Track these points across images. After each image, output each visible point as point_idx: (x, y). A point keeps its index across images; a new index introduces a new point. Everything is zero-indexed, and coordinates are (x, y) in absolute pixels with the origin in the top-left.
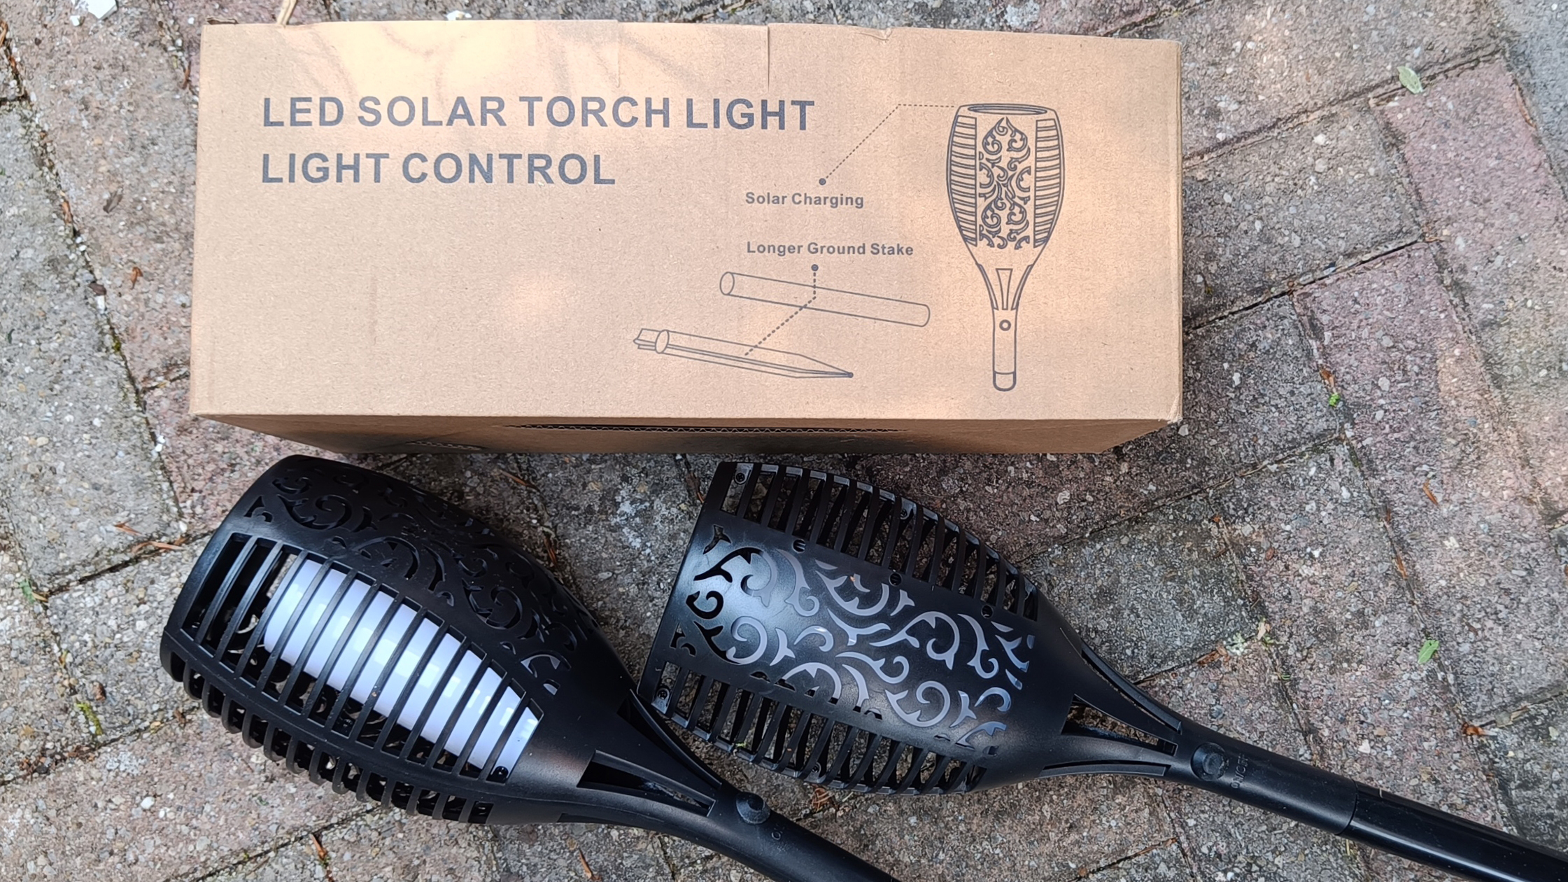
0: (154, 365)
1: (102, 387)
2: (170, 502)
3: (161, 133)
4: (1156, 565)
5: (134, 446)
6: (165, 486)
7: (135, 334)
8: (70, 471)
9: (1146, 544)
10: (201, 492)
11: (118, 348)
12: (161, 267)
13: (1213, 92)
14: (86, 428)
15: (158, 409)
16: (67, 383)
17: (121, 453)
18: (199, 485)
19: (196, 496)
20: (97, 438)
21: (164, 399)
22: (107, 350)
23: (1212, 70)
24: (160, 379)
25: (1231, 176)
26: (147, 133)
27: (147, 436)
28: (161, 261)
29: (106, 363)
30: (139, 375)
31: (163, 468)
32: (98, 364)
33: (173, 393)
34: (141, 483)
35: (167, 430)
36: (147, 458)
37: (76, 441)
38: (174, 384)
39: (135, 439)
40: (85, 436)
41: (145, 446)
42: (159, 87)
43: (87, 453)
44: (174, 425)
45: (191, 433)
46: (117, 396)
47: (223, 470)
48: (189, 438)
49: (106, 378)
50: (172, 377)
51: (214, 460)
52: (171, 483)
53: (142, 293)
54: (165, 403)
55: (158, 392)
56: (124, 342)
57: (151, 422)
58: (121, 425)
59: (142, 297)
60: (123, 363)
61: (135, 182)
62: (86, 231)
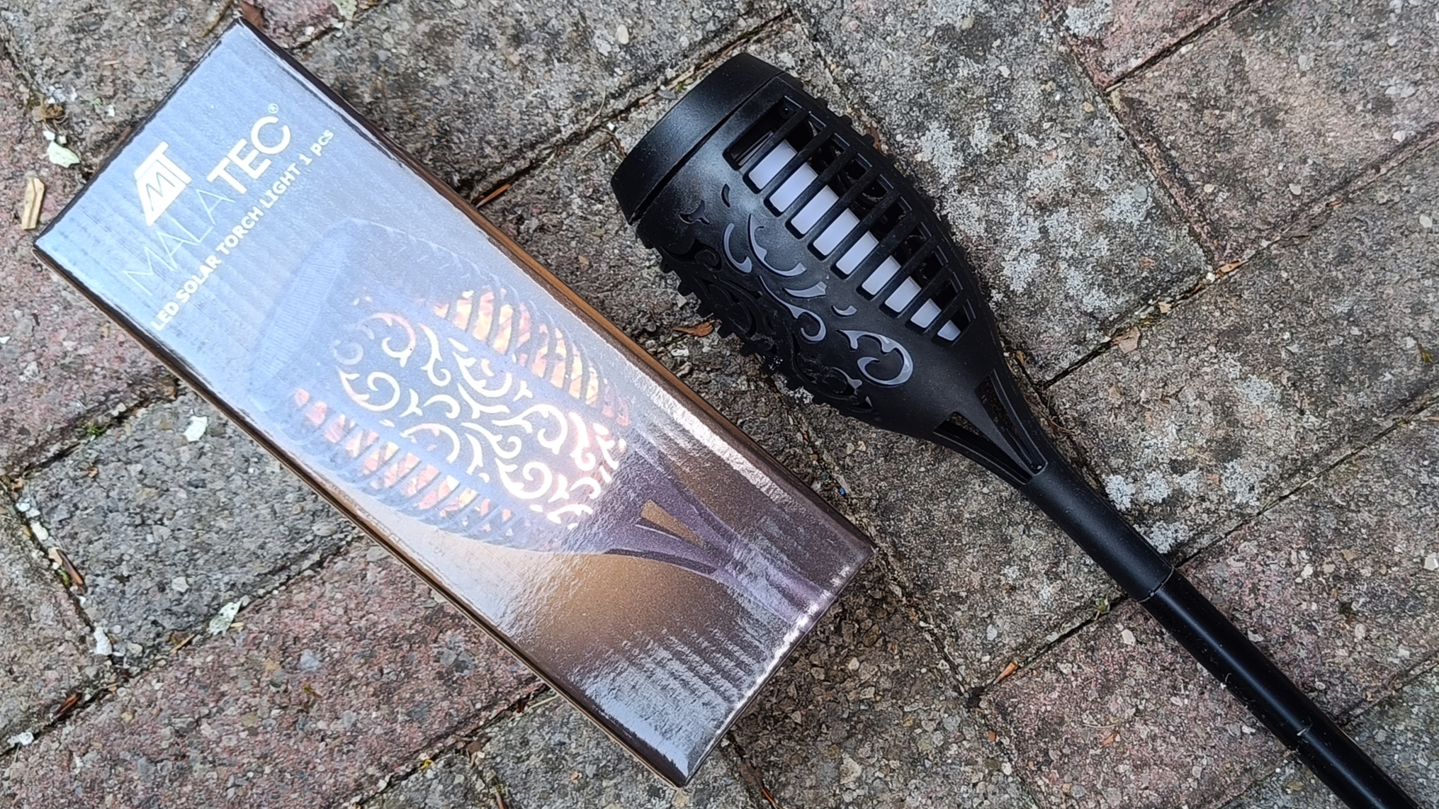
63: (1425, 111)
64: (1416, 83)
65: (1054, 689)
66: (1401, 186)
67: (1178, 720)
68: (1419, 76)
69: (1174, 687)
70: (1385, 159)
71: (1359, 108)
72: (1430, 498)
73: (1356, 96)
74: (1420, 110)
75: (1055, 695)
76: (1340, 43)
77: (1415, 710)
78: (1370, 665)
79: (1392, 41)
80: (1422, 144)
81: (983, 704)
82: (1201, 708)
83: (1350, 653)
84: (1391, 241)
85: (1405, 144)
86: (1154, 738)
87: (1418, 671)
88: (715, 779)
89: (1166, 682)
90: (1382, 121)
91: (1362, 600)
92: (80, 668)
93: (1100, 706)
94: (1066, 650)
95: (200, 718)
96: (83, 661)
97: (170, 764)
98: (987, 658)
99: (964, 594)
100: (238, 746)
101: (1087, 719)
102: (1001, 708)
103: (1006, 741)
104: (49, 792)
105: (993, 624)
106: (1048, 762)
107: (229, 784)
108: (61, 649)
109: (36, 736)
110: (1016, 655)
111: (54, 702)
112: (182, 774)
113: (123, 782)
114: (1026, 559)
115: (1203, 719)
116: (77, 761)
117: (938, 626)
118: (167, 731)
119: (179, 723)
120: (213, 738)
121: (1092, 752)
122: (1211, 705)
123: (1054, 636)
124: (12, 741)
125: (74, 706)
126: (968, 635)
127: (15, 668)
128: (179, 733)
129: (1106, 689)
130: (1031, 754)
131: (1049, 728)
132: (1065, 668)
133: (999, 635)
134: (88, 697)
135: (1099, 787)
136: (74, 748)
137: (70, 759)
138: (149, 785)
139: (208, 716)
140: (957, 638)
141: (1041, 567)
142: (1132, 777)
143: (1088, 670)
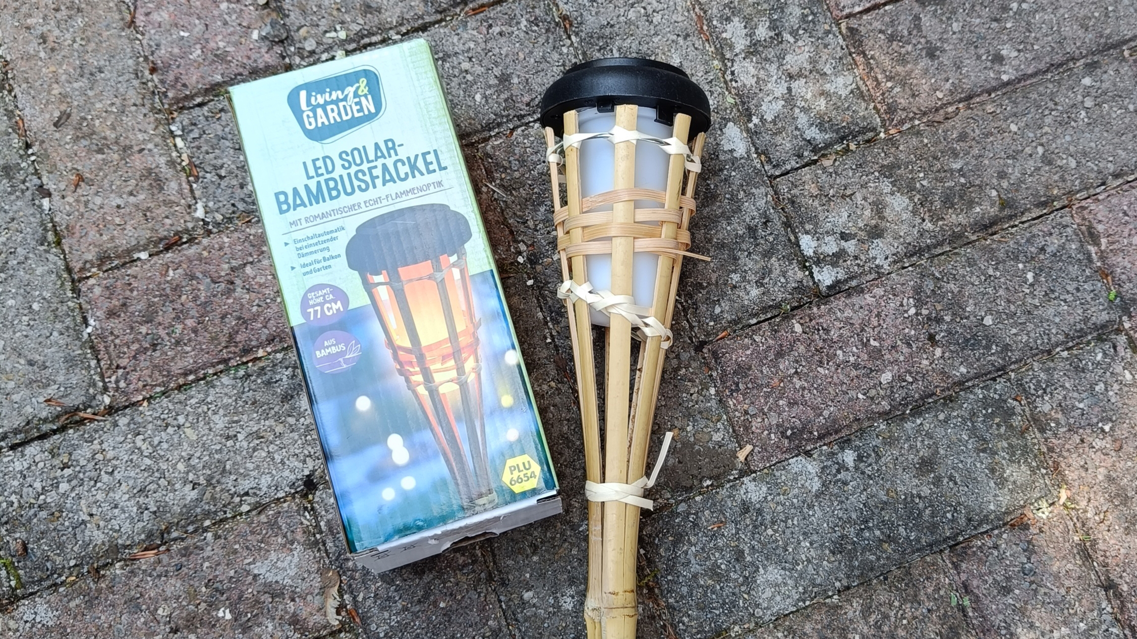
0: (90, 258)
1: (42, 276)
2: (97, 378)
3: (107, 63)
4: (970, 438)
5: (68, 328)
6: (93, 363)
7: (74, 231)
8: (9, 349)
9: (960, 419)
10: (125, 368)
11: (58, 243)
12: (101, 174)
13: (996, 42)
14: (26, 312)
15: (91, 295)
16: (12, 272)
17: (55, 334)
18: (123, 362)
19: (120, 372)
20: (35, 320)
21: (97, 287)
22: (49, 245)
23: (994, 25)
24: (94, 270)
25: (1015, 110)
26: (96, 63)
27: (79, 319)
28: (101, 169)
29: (48, 255)
30: (76, 265)
31: (92, 348)
32: (40, 256)
33: (105, 282)
34: (72, 360)
35: (98, 314)
36: (79, 339)
37: (15, 322)
38: (106, 274)
39: (68, 321)
40: (24, 318)
41: (77, 328)
42: (108, 26)
43: (25, 333)
44: (105, 309)
45: (119, 316)
46: (55, 284)
47: (146, 349)
48: (117, 321)
49: (46, 268)
50: (105, 269)
51: (138, 340)
52: (99, 361)
53: (83, 196)
54: (97, 291)
55: (91, 281)
56: (64, 238)
57: (84, 306)
58: (57, 309)
59: (83, 199)
60: (62, 256)
61: (82, 103)
62: (37, 143)
63: (1022, 67)
64: (1019, 51)
65: (749, 348)
66: (1002, 106)
67: (819, 381)
68: (1021, 47)
69: (821, 362)
70: (995, 89)
71: (984, 57)
72: (992, 284)
73: (982, 51)
74: (1020, 65)
75: (749, 352)
76: (978, 21)
77: (965, 406)
78: (942, 373)
79: (1009, 25)
80: (1018, 86)
81: (705, 350)
82: (835, 377)
83: (931, 363)
84: (992, 134)
85: (1008, 83)
86: (804, 389)
87: (970, 384)
88: (539, 359)
89: (817, 358)
90: (996, 67)
91: (942, 334)
92: (185, 221)
93: (774, 364)
94: (760, 329)
95: (247, 263)
96: (188, 218)
97: (223, 285)
98: (712, 323)
99: (705, 284)
100: (265, 283)
101: (765, 370)
102: (715, 354)
103: (715, 374)
104: (151, 286)
105: (720, 305)
106: (738, 390)
107: (255, 304)
108: (177, 209)
109: (150, 256)
110: (730, 327)
111: (165, 238)
112: (229, 292)
113: (194, 290)
114: (745, 271)
115: (835, 384)
116: (171, 273)
117: (687, 302)
118: (226, 266)
119: (234, 263)
120: (252, 276)
121: (765, 389)
122: (841, 377)
123: (754, 321)
124: (136, 256)
125: (175, 244)
126: (703, 308)
127: (148, 214)
128: (233, 269)
129: (780, 354)
130: (728, 384)
131: (742, 370)
132: (757, 338)
133: (722, 312)
134: (184, 240)
135: (766, 410)
136: (170, 265)
137: (167, 271)
138: (209, 294)
139: (251, 263)
140: (696, 309)
141: (753, 278)
142: (787, 409)
143: (771, 342)
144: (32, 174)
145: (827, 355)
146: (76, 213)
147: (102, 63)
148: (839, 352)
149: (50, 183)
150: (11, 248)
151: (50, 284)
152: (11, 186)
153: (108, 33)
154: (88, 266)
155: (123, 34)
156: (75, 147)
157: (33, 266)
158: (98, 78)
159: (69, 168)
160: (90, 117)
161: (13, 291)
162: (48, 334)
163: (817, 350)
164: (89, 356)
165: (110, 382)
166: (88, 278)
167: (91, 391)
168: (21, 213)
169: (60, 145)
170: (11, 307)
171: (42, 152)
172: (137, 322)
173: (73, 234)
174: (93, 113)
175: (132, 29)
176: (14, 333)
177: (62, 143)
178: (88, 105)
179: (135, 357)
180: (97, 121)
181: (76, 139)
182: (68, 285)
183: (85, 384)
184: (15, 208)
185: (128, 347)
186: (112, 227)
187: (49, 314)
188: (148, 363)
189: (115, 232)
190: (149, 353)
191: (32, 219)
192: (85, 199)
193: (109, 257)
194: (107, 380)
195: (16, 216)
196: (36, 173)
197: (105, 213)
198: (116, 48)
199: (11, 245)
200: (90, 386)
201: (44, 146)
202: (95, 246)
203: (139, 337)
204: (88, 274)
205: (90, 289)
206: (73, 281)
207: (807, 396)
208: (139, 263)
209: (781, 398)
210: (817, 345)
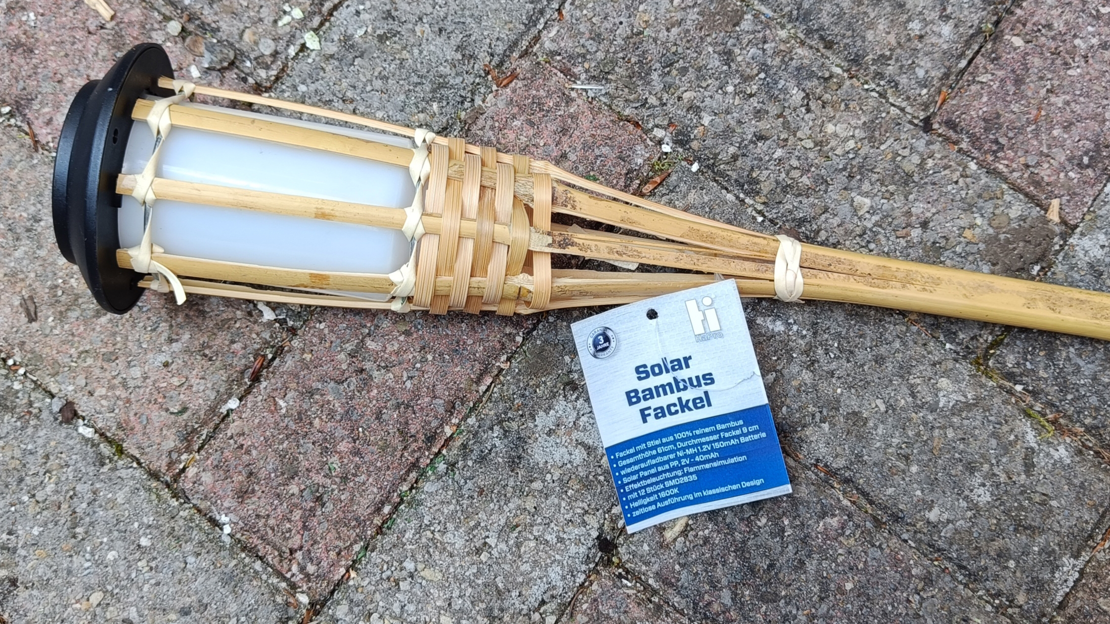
144: (34, 389)
145: (1067, 52)
146: (120, 403)
147: (32, 209)
148: (1077, 42)
149: (63, 387)
150: (67, 491)
151: (144, 505)
152: (19, 419)
153: (16, 171)
154: (174, 456)
155: (35, 161)
156: (66, 327)
157: (110, 495)
158: (39, 229)
159: (75, 355)
160: (60, 281)
161: (105, 540)
162: (183, 565)
163: (1053, 54)
164: (247, 560)
165: (293, 575)
166: (183, 470)
167: (279, 599)
168: (53, 443)
169: (47, 336)
170: (115, 560)
171: (29, 356)
172: (279, 485)
173: (132, 429)
174: (61, 274)
175: (40, 149)
176: (140, 589)
177: (47, 331)
178: (49, 269)
179: (305, 527)
180: (73, 280)
181: (61, 317)
182: (166, 493)
183: (266, 596)
184: (40, 442)
185: (289, 521)
186: (173, 393)
187: (167, 541)
188: (326, 525)
189: (182, 396)
190: (319, 513)
191: (71, 442)
192: (119, 379)
193: (194, 431)
194: (288, 575)
195: (49, 450)
196: (37, 385)
197: (155, 382)
198: (37, 185)
199: (64, 489)
200: (273, 595)
201: (27, 347)
202: (169, 427)
203: (295, 500)
204: (181, 466)
205: (197, 481)
206: (168, 486)
207: (1077, 108)
208: (233, 416)
209: (1052, 128)
210: (1048, 49)
